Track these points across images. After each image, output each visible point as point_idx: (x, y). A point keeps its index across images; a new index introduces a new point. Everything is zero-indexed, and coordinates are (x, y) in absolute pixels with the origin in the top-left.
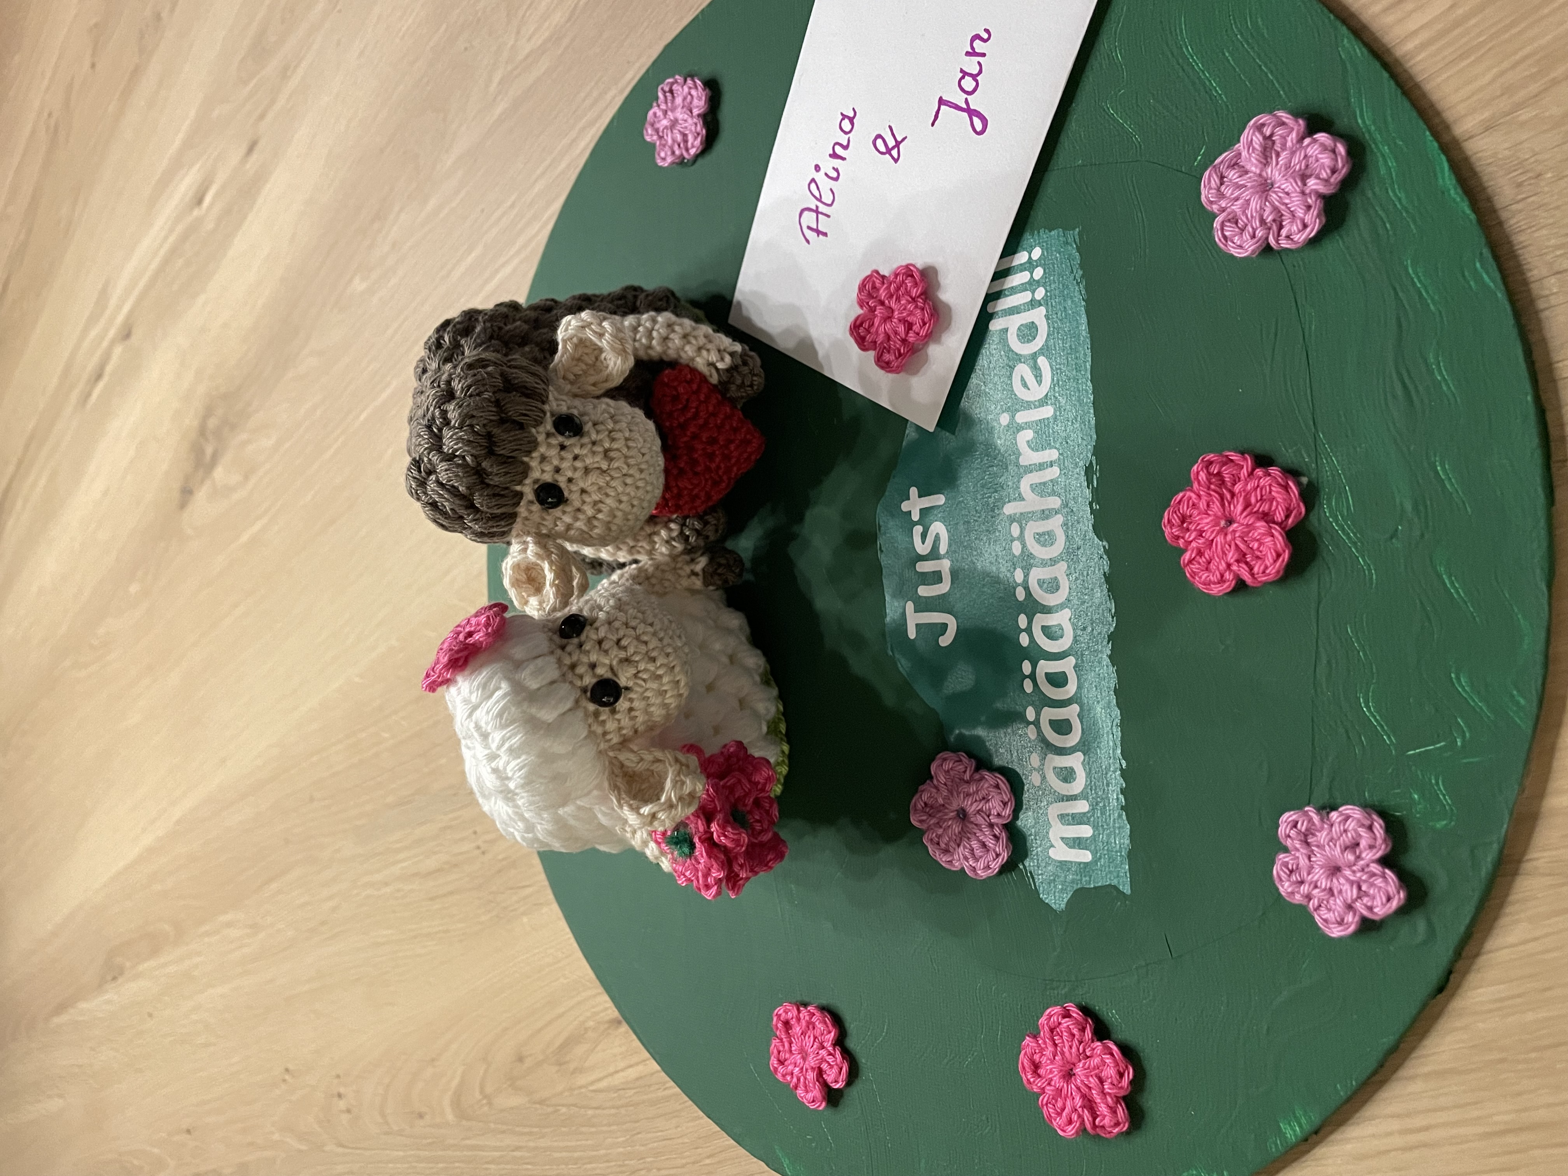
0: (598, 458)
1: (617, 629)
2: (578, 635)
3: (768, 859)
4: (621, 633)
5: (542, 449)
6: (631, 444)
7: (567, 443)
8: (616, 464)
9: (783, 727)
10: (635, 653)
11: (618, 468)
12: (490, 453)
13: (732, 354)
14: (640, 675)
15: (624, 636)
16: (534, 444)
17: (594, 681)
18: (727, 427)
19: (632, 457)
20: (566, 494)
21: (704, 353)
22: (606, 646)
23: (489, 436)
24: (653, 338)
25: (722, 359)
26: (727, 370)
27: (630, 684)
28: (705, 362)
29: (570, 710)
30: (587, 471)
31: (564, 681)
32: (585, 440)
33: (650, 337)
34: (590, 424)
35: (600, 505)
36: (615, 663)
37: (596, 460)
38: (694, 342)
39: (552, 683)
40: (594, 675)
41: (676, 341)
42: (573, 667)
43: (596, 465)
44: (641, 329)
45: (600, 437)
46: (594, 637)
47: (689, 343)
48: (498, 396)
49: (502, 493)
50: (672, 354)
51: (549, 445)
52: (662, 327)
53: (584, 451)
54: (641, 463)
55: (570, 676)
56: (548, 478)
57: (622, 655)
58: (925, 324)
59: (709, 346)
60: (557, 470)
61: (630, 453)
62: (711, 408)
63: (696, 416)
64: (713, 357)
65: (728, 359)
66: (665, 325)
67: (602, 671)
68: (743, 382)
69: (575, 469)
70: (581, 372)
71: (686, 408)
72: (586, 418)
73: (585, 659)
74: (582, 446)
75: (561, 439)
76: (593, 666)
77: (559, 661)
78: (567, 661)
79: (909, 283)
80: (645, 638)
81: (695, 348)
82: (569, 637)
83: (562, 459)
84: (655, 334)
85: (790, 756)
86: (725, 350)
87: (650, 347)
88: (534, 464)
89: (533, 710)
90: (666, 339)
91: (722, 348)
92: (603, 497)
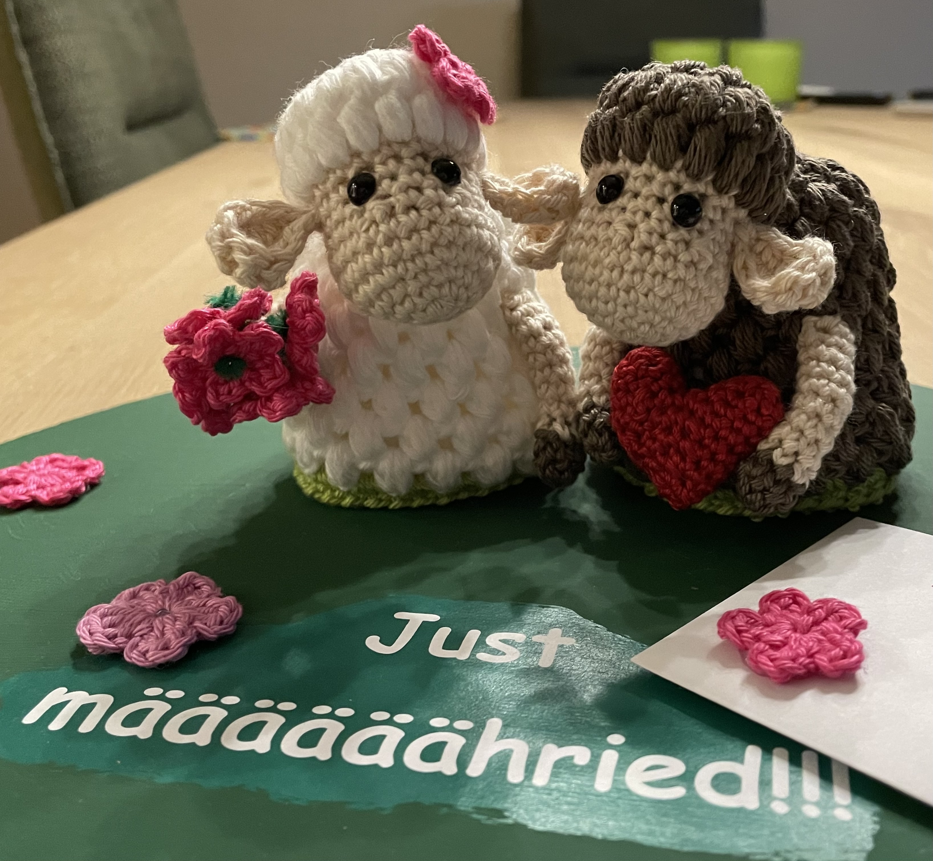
0: (644, 237)
1: (430, 209)
2: (432, 172)
3: (187, 395)
4: (424, 212)
5: (660, 176)
6: (659, 278)
7: (666, 207)
8: (634, 256)
9: (370, 503)
10: (399, 222)
11: (630, 259)
12: (655, 114)
13: (790, 467)
14: (374, 226)
15: (421, 216)
16: (665, 167)
17: (377, 176)
18: (699, 453)
19: (642, 279)
20: (610, 205)
21: (795, 435)
22: (413, 193)
23: (674, 111)
24: (818, 380)
25: (784, 455)
26: (771, 462)
27: (367, 215)
28: (783, 436)
29: (347, 141)
30: (632, 226)
31: (381, 144)
32: (666, 225)
33: (820, 376)
34: (686, 236)
35: (594, 243)
36: (392, 199)
37: (642, 235)
38: (810, 424)
39: (380, 129)
40: (383, 178)
41: (812, 404)
42: (398, 158)
43: (636, 236)
44: (832, 368)
45: (670, 244)
46: (426, 183)
47: (809, 419)
48: (721, 124)
49: (616, 134)
50: (798, 400)
51: (664, 185)
52: (832, 390)
53: (653, 223)
54: (636, 291)
55: (385, 151)
56: (630, 185)
57: (398, 208)
58: (772, 660)
59: (803, 441)
60: (636, 195)
61: (647, 277)
62: (723, 433)
63: (716, 414)
64: (789, 445)
65: (784, 461)
66: (834, 395)
67: (384, 185)
68: (754, 478)
69: (634, 213)
70: (764, 259)
71: (727, 404)
72: (695, 234)
73: (402, 170)
74: (660, 221)
75: (671, 199)
76: (393, 178)
77: (404, 143)
78: (404, 152)
79: (836, 652)
80: (415, 237)
81: (801, 425)
82: (434, 165)
83: (647, 198)
84: (823, 382)
85: (339, 507)
86: (797, 461)
87: (809, 376)
88: (645, 167)
89: (352, 101)
90: (817, 394)
91: (800, 458)
92: (601, 245)
